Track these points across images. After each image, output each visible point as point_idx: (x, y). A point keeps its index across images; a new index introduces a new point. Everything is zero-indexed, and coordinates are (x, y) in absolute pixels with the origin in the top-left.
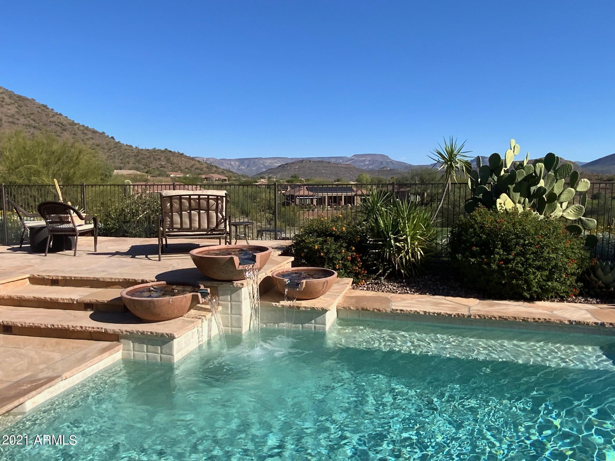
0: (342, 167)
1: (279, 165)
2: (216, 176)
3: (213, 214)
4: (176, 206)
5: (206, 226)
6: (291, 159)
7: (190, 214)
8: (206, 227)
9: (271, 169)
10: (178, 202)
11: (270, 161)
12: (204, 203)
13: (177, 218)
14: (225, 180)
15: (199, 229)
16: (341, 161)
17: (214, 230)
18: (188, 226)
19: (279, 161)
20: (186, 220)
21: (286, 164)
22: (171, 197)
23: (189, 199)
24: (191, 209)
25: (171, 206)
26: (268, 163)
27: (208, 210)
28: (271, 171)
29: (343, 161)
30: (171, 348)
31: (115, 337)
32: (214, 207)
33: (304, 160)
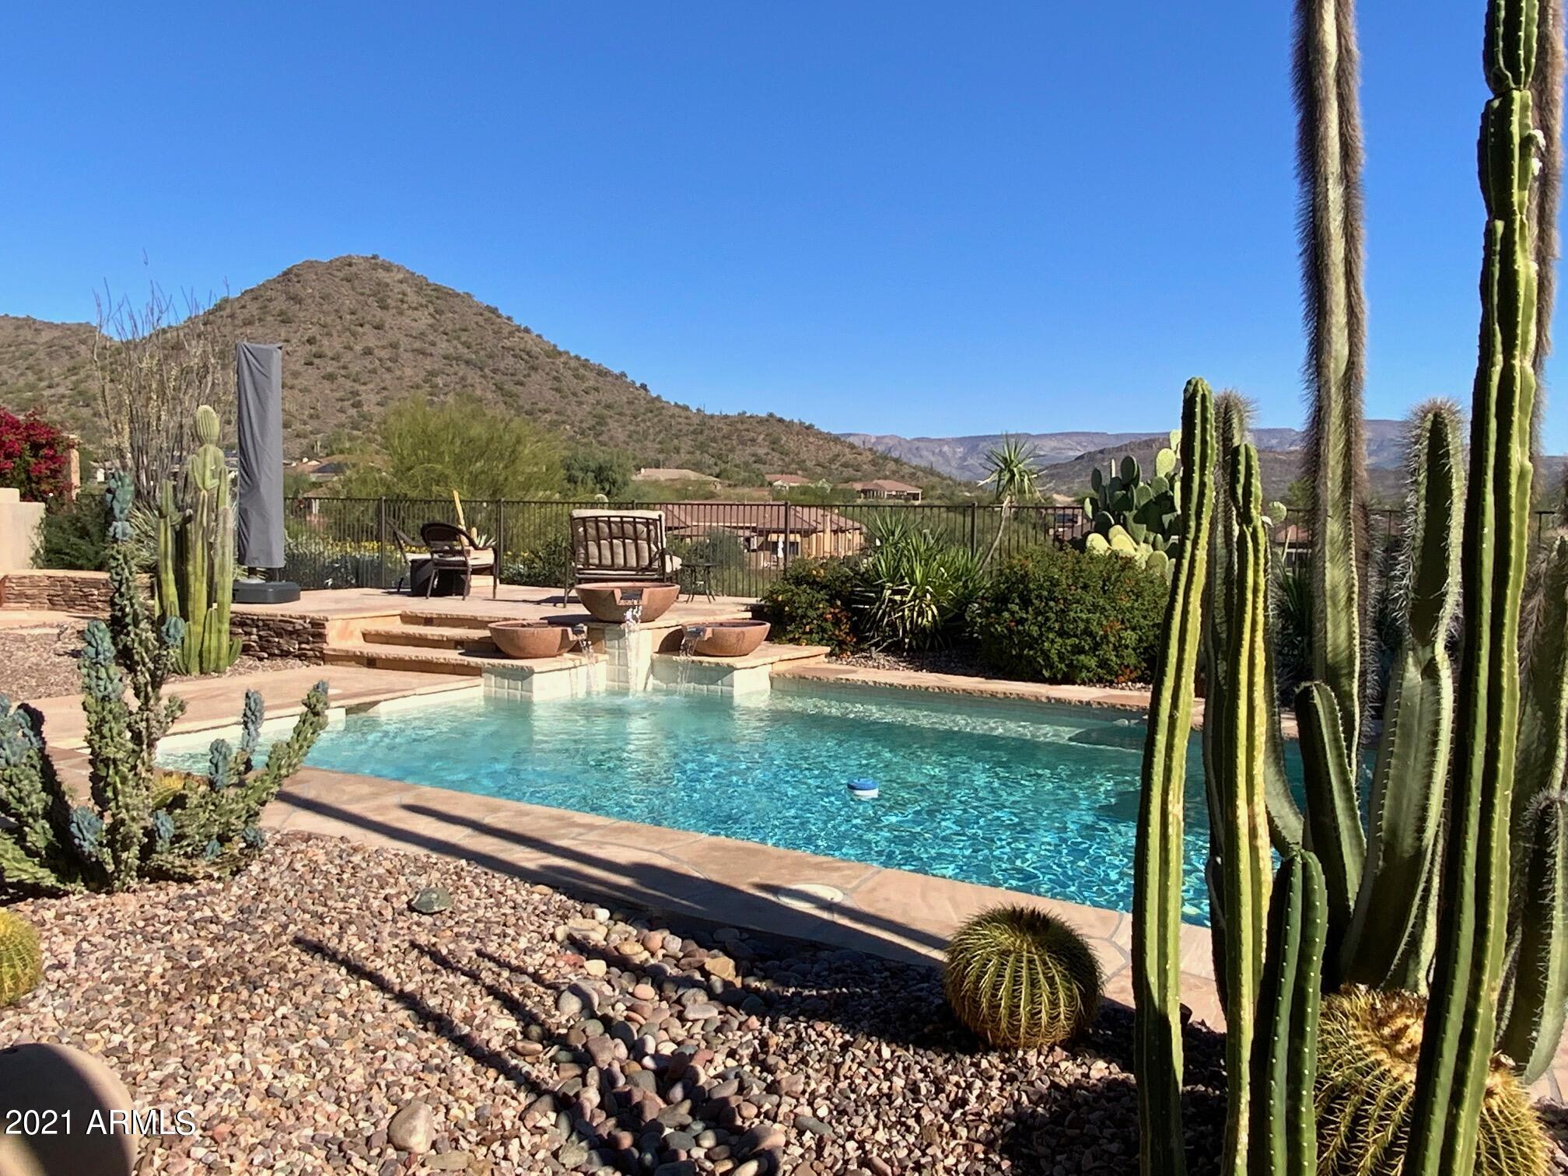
0: (1276, 460)
1: (1079, 454)
2: (891, 486)
3: (644, 544)
4: (592, 532)
5: (633, 562)
6: (1117, 436)
7: (611, 544)
8: (634, 564)
9: (1055, 466)
10: (593, 525)
11: (1054, 443)
12: (629, 528)
13: (593, 549)
14: (915, 497)
15: (625, 568)
16: (1274, 442)
17: (646, 569)
18: (609, 562)
19: (1079, 444)
20: (607, 553)
21: (1101, 452)
22: (584, 519)
23: (609, 523)
24: (612, 537)
25: (585, 531)
26: (1046, 448)
27: (635, 540)
28: (1054, 471)
29: (1280, 443)
30: (531, 683)
31: (476, 672)
32: (645, 535)
33: (1153, 441)
